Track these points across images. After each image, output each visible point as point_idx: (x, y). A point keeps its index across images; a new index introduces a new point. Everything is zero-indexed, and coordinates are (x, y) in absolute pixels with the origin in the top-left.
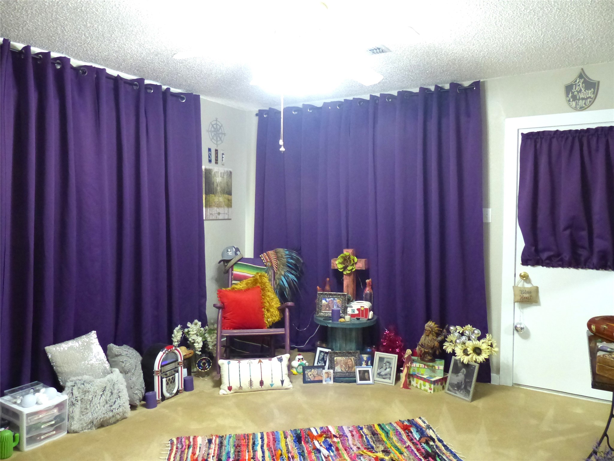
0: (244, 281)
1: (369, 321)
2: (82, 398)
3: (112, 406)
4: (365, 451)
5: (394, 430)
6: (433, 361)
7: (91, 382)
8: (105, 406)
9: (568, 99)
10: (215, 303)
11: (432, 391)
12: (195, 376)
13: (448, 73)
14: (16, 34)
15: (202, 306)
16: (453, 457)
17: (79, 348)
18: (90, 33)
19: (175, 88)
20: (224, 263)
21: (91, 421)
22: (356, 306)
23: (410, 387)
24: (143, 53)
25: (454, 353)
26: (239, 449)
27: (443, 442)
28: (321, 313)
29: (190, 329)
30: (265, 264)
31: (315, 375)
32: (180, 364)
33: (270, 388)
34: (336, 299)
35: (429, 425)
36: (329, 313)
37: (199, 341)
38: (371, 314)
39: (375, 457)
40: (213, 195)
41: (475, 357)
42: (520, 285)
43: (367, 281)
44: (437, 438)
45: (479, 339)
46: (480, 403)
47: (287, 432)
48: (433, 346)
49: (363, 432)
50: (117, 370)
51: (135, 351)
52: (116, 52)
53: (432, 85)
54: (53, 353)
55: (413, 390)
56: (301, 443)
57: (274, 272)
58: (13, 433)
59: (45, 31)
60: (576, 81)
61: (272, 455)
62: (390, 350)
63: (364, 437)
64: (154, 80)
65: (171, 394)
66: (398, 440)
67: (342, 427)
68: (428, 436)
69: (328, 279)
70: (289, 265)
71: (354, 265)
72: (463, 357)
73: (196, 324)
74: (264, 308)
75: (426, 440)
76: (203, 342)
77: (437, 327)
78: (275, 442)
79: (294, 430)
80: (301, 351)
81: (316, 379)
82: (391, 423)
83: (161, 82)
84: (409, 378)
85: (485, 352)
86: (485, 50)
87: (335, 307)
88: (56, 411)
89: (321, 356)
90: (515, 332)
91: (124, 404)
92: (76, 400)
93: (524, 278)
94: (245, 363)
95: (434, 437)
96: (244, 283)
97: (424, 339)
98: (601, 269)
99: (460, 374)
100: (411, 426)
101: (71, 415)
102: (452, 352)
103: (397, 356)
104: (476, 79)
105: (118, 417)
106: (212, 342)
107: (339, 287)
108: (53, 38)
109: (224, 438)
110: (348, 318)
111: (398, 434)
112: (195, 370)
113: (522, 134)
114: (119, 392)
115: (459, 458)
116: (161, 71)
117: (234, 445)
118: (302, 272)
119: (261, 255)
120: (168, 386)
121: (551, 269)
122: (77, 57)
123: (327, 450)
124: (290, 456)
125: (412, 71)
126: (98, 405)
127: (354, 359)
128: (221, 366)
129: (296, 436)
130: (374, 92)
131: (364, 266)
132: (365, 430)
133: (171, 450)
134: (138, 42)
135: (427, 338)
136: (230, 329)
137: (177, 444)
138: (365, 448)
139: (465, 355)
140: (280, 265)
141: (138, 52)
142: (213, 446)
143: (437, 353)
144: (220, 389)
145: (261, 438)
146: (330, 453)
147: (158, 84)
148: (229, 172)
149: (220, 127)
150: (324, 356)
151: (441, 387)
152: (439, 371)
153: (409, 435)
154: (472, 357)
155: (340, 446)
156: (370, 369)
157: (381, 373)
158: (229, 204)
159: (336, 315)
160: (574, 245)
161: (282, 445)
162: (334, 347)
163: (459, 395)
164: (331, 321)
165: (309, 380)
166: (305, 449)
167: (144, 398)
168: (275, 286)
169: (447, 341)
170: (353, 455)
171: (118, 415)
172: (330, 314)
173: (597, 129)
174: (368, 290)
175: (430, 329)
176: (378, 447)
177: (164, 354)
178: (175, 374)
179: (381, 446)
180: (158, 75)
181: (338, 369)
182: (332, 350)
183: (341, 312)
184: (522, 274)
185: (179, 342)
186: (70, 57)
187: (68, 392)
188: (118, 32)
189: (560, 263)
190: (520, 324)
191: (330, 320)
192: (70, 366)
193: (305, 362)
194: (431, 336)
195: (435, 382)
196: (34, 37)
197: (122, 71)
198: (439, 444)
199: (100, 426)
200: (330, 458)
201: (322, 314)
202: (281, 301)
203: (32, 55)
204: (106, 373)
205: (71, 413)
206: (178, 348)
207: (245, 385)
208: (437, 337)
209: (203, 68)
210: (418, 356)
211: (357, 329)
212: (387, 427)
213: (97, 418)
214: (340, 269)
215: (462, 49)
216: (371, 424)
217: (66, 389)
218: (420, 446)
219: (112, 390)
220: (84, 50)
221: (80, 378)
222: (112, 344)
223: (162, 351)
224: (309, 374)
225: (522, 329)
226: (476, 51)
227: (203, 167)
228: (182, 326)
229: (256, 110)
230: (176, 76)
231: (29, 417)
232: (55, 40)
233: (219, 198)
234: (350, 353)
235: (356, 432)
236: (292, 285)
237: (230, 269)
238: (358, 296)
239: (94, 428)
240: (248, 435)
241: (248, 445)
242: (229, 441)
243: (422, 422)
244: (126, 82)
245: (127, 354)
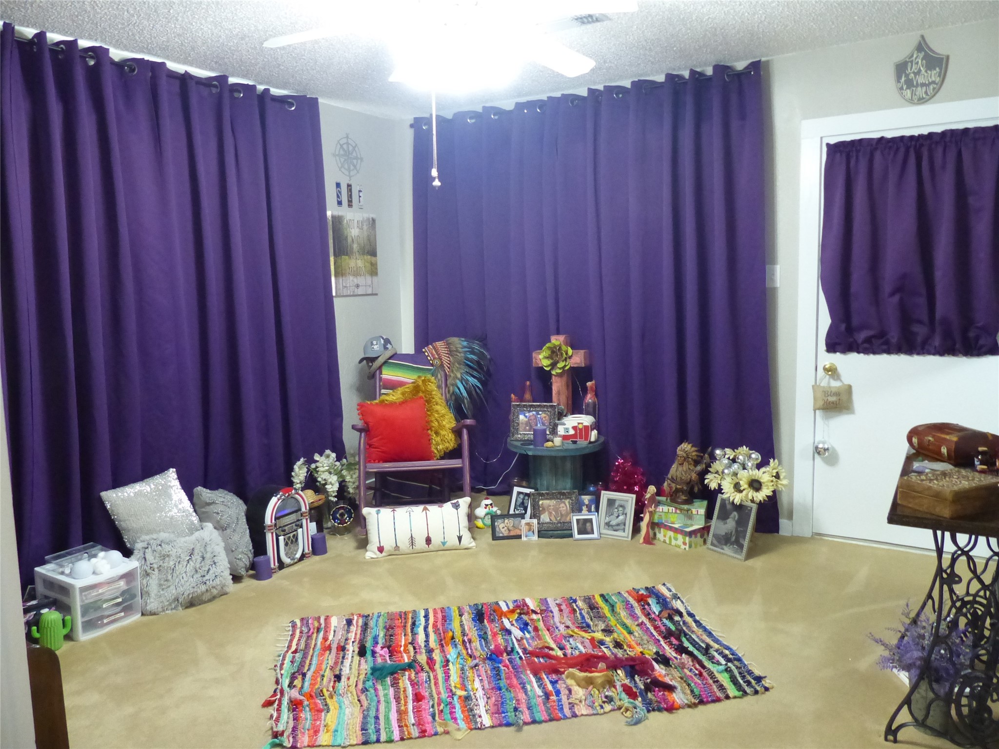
0: (399, 388)
1: (591, 445)
2: (160, 566)
3: (204, 576)
4: (576, 630)
5: (623, 602)
6: (689, 502)
7: (171, 541)
8: (194, 577)
9: (900, 85)
10: (355, 424)
11: (687, 547)
12: (329, 533)
13: (709, 50)
14: (23, 14)
15: (337, 429)
16: (707, 636)
17: (151, 493)
18: (136, 9)
19: (277, 87)
20: (368, 363)
21: (175, 599)
22: (571, 422)
23: (655, 542)
24: (220, 37)
25: (720, 490)
26: (391, 632)
27: (695, 616)
28: (518, 434)
29: (318, 464)
30: (431, 362)
31: (510, 528)
32: (304, 515)
33: (442, 548)
34: (540, 413)
35: (677, 594)
36: (530, 435)
37: (333, 482)
38: (594, 435)
39: (589, 638)
40: (347, 257)
41: (751, 494)
42: (824, 384)
43: (589, 384)
44: (687, 611)
45: (759, 466)
46: (757, 563)
47: (463, 608)
48: (689, 480)
49: (577, 606)
50: (209, 526)
51: (236, 497)
52: (179, 35)
53: (685, 69)
54: (113, 501)
55: (658, 545)
56: (483, 622)
57: (446, 375)
58: (62, 615)
59: (67, 7)
60: (912, 56)
61: (440, 638)
62: (625, 487)
63: (578, 612)
64: (244, 76)
65: (293, 559)
66: (628, 615)
67: (546, 599)
68: (672, 609)
69: (528, 383)
70: (469, 363)
71: (568, 360)
72: (733, 494)
73: (328, 456)
74: (431, 429)
75: (669, 614)
76: (340, 484)
77: (696, 451)
78: (446, 621)
79: (474, 605)
80: (491, 494)
81: (512, 534)
82: (619, 593)
83: (255, 80)
84: (653, 529)
85: (767, 485)
86: (760, 12)
87: (539, 425)
88: (122, 584)
89: (519, 499)
90: (816, 455)
91: (222, 574)
92: (151, 568)
93: (830, 373)
94: (402, 512)
95: (683, 610)
96: (399, 392)
97: (675, 470)
98: (946, 355)
99: (729, 521)
100: (649, 596)
101: (145, 589)
102: (717, 488)
103: (634, 496)
104: (755, 58)
105: (215, 592)
106: (354, 483)
107: (546, 394)
108: (79, 17)
109: (370, 617)
110: (558, 441)
111: (629, 607)
112: (329, 525)
113: (828, 145)
114: (214, 556)
115: (715, 637)
116: (253, 64)
117: (385, 627)
118: (488, 374)
119: (424, 348)
120: (287, 548)
121: (872, 356)
122: (118, 45)
123: (521, 631)
124: (466, 639)
125: (650, 48)
126: (184, 575)
127: (569, 502)
128: (367, 518)
129: (477, 613)
130: (595, 83)
131: (583, 359)
132: (580, 603)
133: (293, 635)
134: (211, 19)
135: (680, 469)
136: (379, 462)
137: (301, 627)
138: (578, 627)
139: (736, 491)
140: (453, 364)
141: (213, 34)
142: (353, 628)
143: (696, 489)
144: (367, 551)
145: (424, 617)
146: (525, 634)
147: (251, 83)
148: (371, 220)
149: (354, 148)
150: (523, 499)
151: (700, 541)
152: (698, 516)
153: (644, 609)
154: (747, 495)
155: (541, 625)
156: (594, 517)
157: (611, 523)
158: (373, 271)
159: (541, 437)
160: (906, 319)
161: (456, 625)
162: (539, 486)
163: (728, 550)
164: (532, 447)
165: (501, 535)
166: (489, 629)
167: (253, 566)
168: (448, 396)
169: (710, 472)
170: (558, 636)
171: (215, 590)
172: (532, 437)
173: (944, 134)
174: (589, 399)
175: (685, 455)
176: (596, 625)
177: (279, 500)
178: (297, 530)
179: (600, 623)
180: (248, 70)
181: (545, 518)
182: (536, 489)
183: (548, 433)
184: (827, 367)
185: (303, 484)
186: (109, 45)
187: (138, 557)
188: (179, 5)
189: (885, 347)
190: (824, 443)
191: (531, 444)
192: (139, 520)
193: (495, 509)
194: (685, 464)
195: (691, 534)
196: (50, 17)
197: (191, 65)
198: (689, 620)
199: (189, 605)
200: (525, 641)
201: (519, 436)
202: (456, 420)
203: (49, 45)
204: (192, 530)
205: (145, 586)
206: (300, 492)
207: (404, 544)
208: (695, 466)
209: (318, 56)
210: (667, 496)
211: (573, 458)
212: (614, 598)
213: (183, 594)
214: (546, 367)
215: (723, 12)
216: (590, 594)
217: (136, 552)
218: (659, 623)
219: (203, 553)
220: (129, 34)
221: (155, 536)
222: (199, 487)
223: (276, 496)
224: (501, 526)
225: (826, 450)
226: (746, 14)
227: (329, 213)
228: (306, 459)
229: (409, 118)
230: (277, 69)
231: (84, 592)
232: (83, 21)
233: (357, 262)
234: (563, 494)
235: (566, 605)
236: (474, 393)
237: (378, 372)
238: (576, 408)
239: (180, 608)
240: (405, 613)
241: (405, 626)
242: (377, 621)
243: (666, 590)
244: (199, 81)
245: (222, 502)
